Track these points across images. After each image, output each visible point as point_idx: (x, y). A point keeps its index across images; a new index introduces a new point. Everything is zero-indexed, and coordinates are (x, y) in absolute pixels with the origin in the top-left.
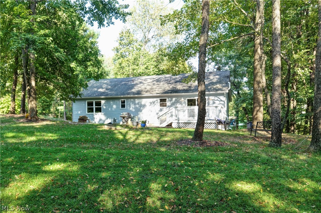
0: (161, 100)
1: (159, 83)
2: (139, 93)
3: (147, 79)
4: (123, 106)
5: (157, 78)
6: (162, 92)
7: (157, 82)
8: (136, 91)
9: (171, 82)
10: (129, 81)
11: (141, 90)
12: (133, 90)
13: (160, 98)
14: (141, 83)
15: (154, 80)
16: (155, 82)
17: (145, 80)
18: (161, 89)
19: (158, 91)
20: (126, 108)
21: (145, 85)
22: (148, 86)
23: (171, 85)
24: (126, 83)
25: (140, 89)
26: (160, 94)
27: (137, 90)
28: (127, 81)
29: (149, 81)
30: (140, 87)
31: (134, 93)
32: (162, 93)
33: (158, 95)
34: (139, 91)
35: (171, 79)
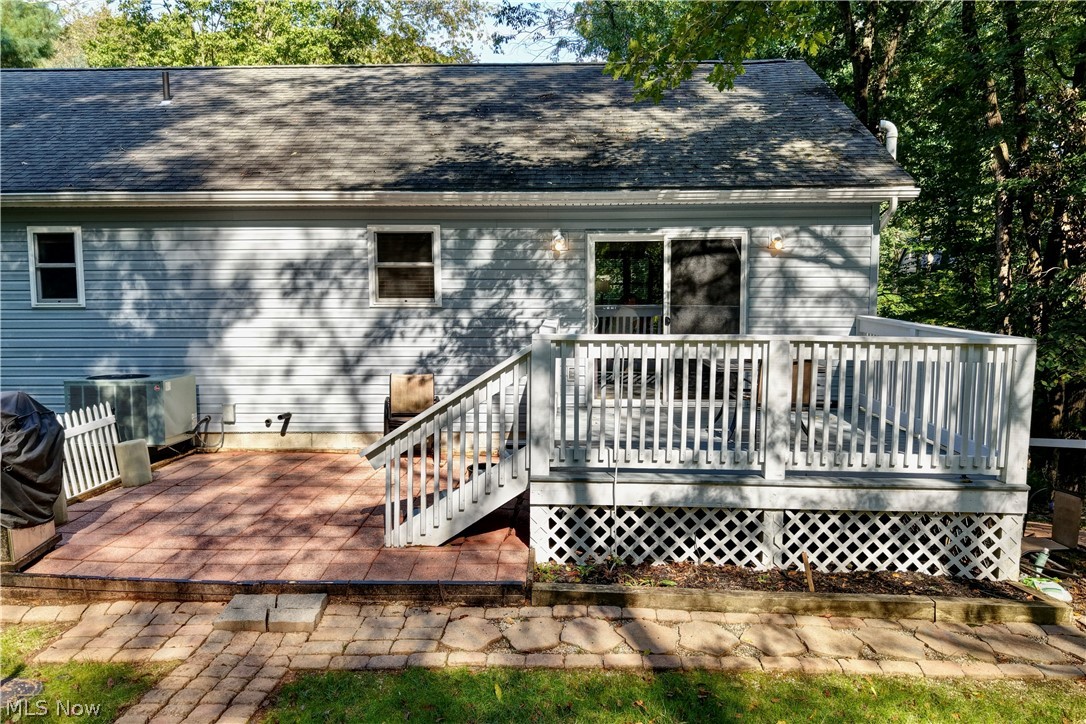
0: (387, 246)
1: (350, 113)
2: (185, 174)
3: (269, 82)
4: (58, 284)
5: (341, 83)
6: (391, 179)
7: (338, 103)
8: (166, 161)
9: (443, 110)
10: (126, 90)
11: (212, 155)
12: (144, 156)
13: (374, 228)
14: (217, 104)
15: (321, 89)
16: (319, 106)
17: (256, 89)
18: (375, 159)
19: (349, 167)
20: (82, 301)
21: (246, 120)
22: (269, 130)
23: (446, 132)
24: (105, 104)
25: (201, 145)
26: (368, 195)
27: (176, 153)
28: (114, 91)
29: (283, 93)
30: (206, 135)
31: (138, 179)
32: (386, 186)
33: (361, 196)
34: (186, 162)
35: (444, 90)
